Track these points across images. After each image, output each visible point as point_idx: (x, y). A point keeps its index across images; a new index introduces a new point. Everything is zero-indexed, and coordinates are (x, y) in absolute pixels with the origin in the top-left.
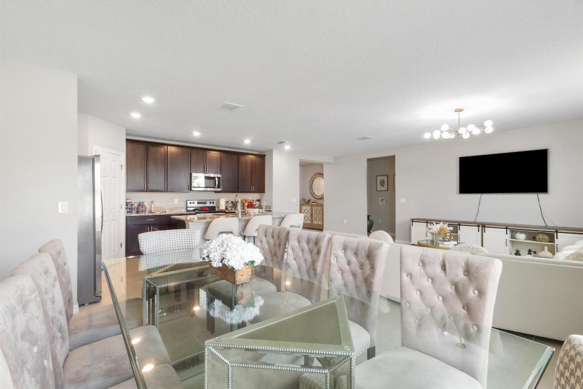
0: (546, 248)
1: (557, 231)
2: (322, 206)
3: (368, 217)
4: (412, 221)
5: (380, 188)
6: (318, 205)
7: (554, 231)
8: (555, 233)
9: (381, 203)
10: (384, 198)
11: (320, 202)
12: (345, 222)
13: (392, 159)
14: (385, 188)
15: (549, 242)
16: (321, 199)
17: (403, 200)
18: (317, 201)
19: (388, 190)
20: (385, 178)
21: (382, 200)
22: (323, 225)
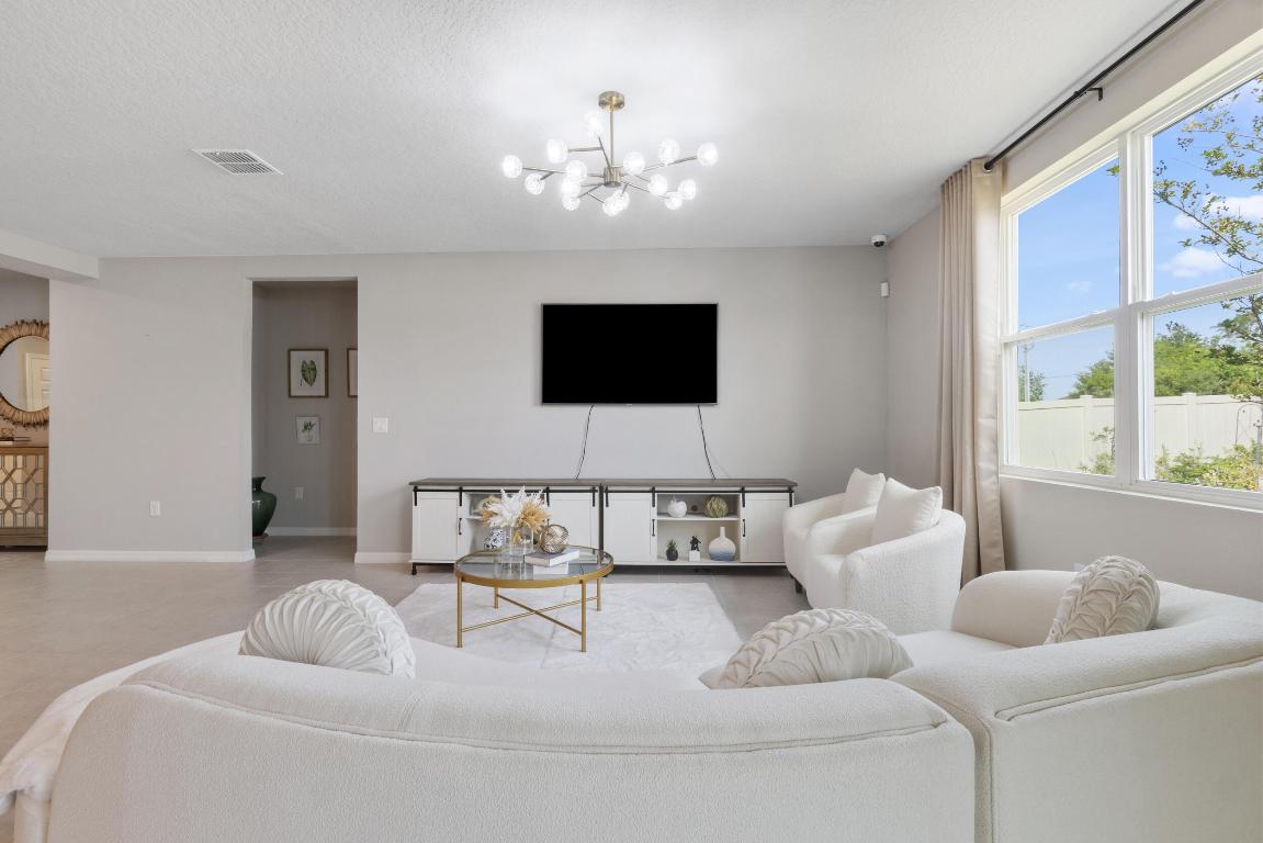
0: (723, 529)
1: (743, 489)
2: (43, 450)
3: (257, 484)
4: (416, 490)
5: (299, 388)
6: (23, 448)
7: (738, 489)
8: (741, 495)
9: (303, 437)
10: (314, 420)
11: (34, 435)
12: (156, 508)
13: (345, 292)
14: (318, 388)
15: (727, 515)
16: (39, 424)
17: (382, 425)
18: (20, 432)
19: (327, 396)
20: (319, 358)
21: (308, 427)
22: (45, 528)
